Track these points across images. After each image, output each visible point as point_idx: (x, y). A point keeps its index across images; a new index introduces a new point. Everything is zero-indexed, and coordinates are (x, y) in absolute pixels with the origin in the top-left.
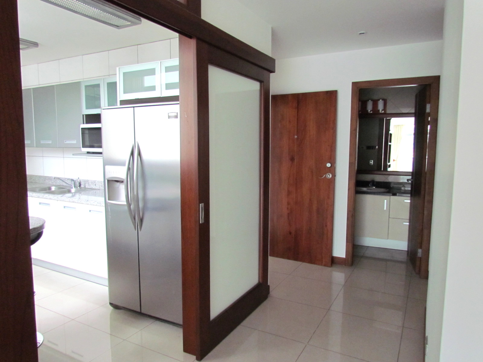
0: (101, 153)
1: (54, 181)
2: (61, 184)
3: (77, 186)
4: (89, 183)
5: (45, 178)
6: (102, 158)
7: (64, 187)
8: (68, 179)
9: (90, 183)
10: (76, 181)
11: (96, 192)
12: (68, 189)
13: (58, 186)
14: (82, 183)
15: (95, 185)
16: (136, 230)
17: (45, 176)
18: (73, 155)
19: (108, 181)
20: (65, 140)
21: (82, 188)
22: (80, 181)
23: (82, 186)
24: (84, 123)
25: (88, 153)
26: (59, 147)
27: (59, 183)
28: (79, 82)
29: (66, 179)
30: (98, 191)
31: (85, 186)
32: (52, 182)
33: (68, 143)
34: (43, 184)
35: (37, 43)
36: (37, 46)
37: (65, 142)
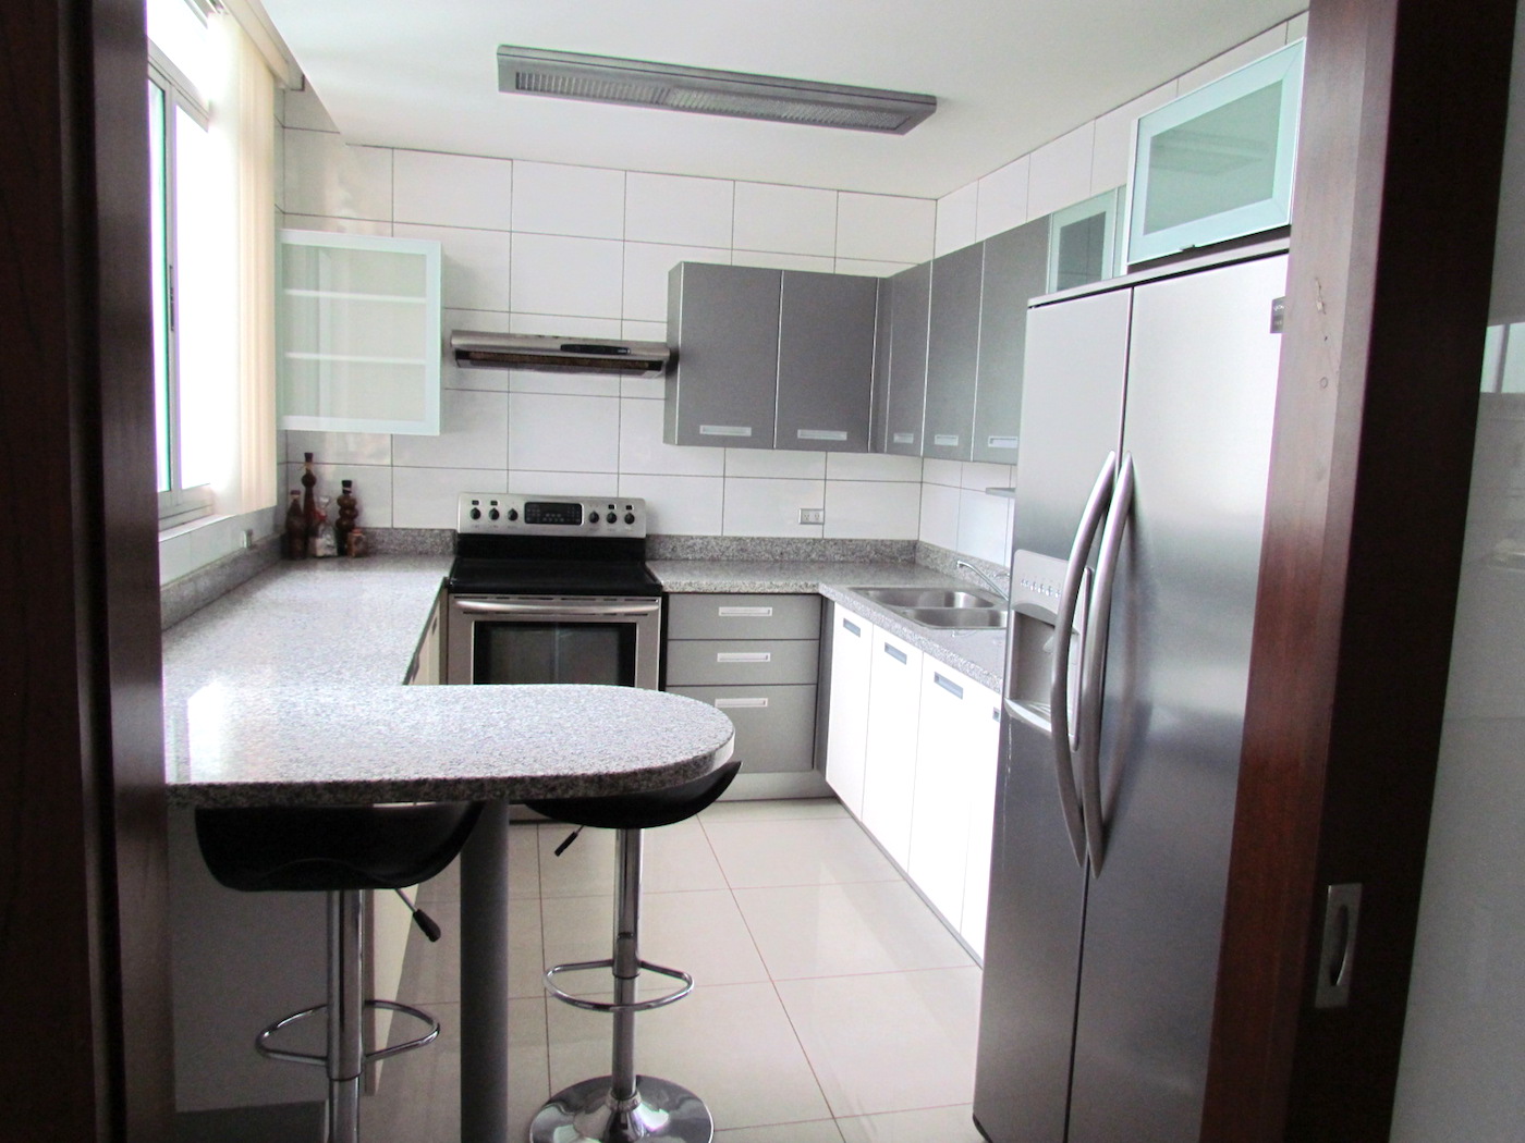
7: (989, 600)
12: (996, 607)
13: (979, 593)
19: (1020, 616)
20: (990, 438)
26: (974, 461)
32: (970, 576)
33: (996, 449)
34: (950, 577)
35: (933, 98)
36: (932, 107)
37: (991, 442)
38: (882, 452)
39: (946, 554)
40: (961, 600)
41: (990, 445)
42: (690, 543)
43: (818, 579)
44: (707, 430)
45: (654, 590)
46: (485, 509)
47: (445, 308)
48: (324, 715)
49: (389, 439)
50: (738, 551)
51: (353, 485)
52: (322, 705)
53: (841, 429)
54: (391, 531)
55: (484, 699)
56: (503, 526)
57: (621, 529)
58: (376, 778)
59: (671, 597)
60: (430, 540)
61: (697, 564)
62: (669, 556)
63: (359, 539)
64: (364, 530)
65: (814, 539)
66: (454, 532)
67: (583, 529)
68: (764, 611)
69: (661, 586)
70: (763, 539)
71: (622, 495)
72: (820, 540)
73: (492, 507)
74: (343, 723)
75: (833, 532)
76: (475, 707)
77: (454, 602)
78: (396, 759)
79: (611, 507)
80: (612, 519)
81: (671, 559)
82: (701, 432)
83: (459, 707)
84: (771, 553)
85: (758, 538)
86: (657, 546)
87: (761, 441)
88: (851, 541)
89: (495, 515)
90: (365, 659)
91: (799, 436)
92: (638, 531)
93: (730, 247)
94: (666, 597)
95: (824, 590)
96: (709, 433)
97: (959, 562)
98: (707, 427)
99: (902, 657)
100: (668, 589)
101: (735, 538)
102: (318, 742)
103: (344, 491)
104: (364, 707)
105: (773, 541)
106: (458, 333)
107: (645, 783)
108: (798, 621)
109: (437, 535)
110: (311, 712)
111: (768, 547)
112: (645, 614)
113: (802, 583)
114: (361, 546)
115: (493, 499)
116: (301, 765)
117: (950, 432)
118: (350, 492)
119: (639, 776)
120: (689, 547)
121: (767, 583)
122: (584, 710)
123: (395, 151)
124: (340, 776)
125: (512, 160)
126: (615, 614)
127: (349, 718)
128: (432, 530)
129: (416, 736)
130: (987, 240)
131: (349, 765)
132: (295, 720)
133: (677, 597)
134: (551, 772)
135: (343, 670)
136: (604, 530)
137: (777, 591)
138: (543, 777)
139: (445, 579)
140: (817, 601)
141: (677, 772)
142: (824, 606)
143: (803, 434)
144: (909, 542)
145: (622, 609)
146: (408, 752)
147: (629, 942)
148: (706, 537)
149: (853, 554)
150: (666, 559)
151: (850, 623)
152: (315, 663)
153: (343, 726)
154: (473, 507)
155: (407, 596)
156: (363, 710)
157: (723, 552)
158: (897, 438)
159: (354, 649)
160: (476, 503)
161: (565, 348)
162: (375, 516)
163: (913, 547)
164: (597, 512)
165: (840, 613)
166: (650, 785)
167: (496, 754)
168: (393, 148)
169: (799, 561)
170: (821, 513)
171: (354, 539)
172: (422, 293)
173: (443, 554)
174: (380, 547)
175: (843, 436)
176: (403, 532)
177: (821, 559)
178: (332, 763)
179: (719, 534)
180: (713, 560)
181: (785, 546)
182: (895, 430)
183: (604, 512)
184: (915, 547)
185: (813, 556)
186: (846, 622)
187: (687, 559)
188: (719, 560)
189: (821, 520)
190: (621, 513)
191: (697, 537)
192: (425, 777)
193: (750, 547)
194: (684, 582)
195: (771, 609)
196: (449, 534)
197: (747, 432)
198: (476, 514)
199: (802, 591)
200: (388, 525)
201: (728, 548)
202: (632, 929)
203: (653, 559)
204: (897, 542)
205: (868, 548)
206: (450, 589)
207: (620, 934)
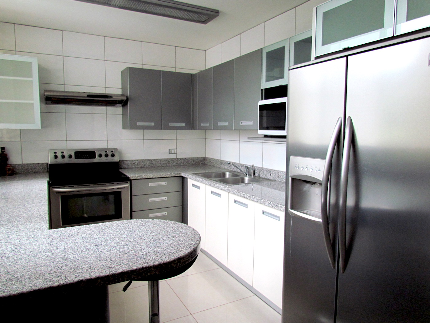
0: (284, 137)
1: (229, 166)
2: (236, 170)
3: (251, 174)
4: (263, 172)
5: (222, 162)
6: (286, 143)
7: (238, 174)
8: (243, 165)
9: (265, 172)
10: (250, 168)
11: (270, 184)
12: (242, 176)
13: (233, 172)
14: (256, 171)
15: (271, 175)
16: (334, 267)
17: (222, 160)
18: (248, 138)
19: (293, 179)
20: (241, 122)
21: (256, 178)
22: (255, 168)
23: (256, 175)
24: (262, 99)
25: (266, 136)
26: (234, 130)
27: (233, 168)
28: (261, 49)
29: (240, 164)
30: (273, 183)
31: (259, 175)
32: (227, 167)
33: (243, 125)
34: (219, 168)
35: (218, 11)
36: (218, 14)
37: (241, 123)
38: (197, 129)
39: (217, 161)
40: (228, 175)
41: (241, 124)
42: (134, 162)
43: (181, 171)
44: (139, 124)
45: (127, 179)
46: (59, 155)
47: (40, 83)
48: (17, 250)
49: (19, 131)
50: (150, 164)
51: (5, 149)
52: (15, 245)
53: (183, 122)
54: (23, 165)
55: (89, 232)
56: (66, 160)
57: (110, 159)
58: (56, 284)
59: (132, 181)
60: (38, 168)
61: (137, 169)
62: (127, 167)
63: (9, 169)
64: (11, 165)
65: (174, 159)
66: (47, 164)
67: (97, 160)
68: (164, 183)
69: (129, 178)
70: (158, 160)
71: (109, 147)
72: (176, 159)
73: (62, 154)
74: (28, 253)
75: (179, 156)
76: (87, 236)
77: (52, 189)
78: (62, 271)
79: (106, 152)
80: (107, 156)
81: (127, 168)
82: (138, 125)
83: (80, 238)
84: (161, 164)
85: (156, 159)
86: (122, 164)
87: (158, 127)
88: (185, 158)
89: (63, 157)
90: (27, 219)
91: (170, 125)
92: (116, 159)
93: (141, 63)
94: (131, 181)
95: (183, 175)
96: (140, 125)
97: (228, 163)
98: (139, 123)
99: (219, 195)
100: (131, 178)
101: (148, 160)
102: (18, 267)
103: (2, 151)
104: (35, 243)
105: (161, 160)
106: (46, 91)
107: (178, 264)
108: (175, 185)
109: (40, 165)
110: (10, 249)
111: (160, 162)
112: (124, 188)
113: (176, 173)
114: (10, 172)
115: (62, 151)
116: (13, 282)
117: (225, 121)
118: (4, 151)
119: (176, 261)
120: (134, 163)
121: (165, 174)
122: (134, 232)
123: (15, 25)
124: (37, 286)
125: (62, 30)
126: (113, 189)
127: (30, 250)
128: (39, 164)
129: (67, 256)
130: (235, 59)
131: (39, 278)
132: (3, 255)
133: (134, 181)
134: (139, 266)
135: (19, 225)
136: (104, 159)
137: (168, 176)
138: (136, 269)
139: (48, 181)
140: (181, 178)
141: (189, 256)
142: (183, 180)
143: (171, 124)
144: (203, 158)
145: (115, 187)
146: (67, 265)
147: (156, 317)
148: (139, 160)
149: (186, 162)
150: (126, 168)
151: (195, 185)
152: (4, 223)
153: (29, 255)
154: (55, 154)
155: (36, 189)
156: (36, 245)
157: (145, 165)
158: (202, 125)
159: (21, 215)
160: (55, 153)
161: (88, 96)
162: (15, 159)
163: (204, 159)
164: (101, 154)
165: (190, 182)
166: (180, 264)
167: (109, 260)
168: (14, 24)
169: (170, 166)
170: (176, 150)
171: (7, 169)
172: (31, 77)
173: (43, 172)
174: (18, 171)
175: (183, 125)
176: (27, 165)
177: (177, 165)
178: (29, 278)
179: (143, 159)
180: (142, 167)
181: (165, 161)
182: (201, 121)
183: (103, 154)
184: (205, 159)
185: (174, 164)
186: (193, 185)
187: (133, 168)
188: (144, 167)
189: (176, 152)
190: (110, 153)
191: (136, 160)
192: (81, 279)
193: (153, 162)
194: (137, 176)
195: (166, 182)
196: (45, 164)
197: (153, 124)
198: (56, 157)
199: (176, 176)
200: (21, 163)
201: (146, 163)
202: (157, 312)
203: (121, 169)
204: (200, 158)
205: (191, 160)
206: (51, 185)
207: (152, 315)
